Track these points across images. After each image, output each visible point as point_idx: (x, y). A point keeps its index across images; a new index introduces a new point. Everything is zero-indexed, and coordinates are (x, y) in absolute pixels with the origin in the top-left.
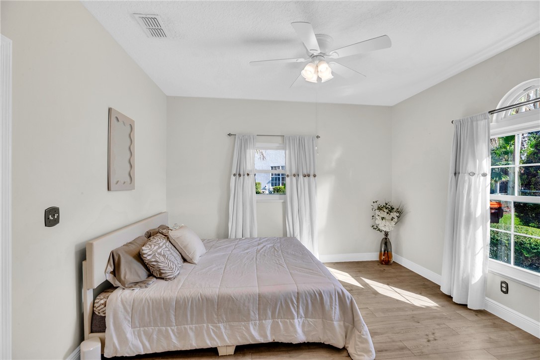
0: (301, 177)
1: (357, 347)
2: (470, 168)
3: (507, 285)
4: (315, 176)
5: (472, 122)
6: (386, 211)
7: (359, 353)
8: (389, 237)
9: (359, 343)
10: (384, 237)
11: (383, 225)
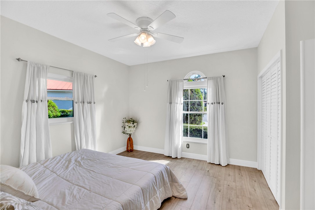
0: (86, 103)
1: (179, 191)
2: (176, 101)
3: (189, 145)
4: (94, 103)
5: (176, 82)
6: (132, 122)
7: (181, 193)
8: (131, 137)
9: (179, 188)
10: (129, 137)
11: (129, 130)
